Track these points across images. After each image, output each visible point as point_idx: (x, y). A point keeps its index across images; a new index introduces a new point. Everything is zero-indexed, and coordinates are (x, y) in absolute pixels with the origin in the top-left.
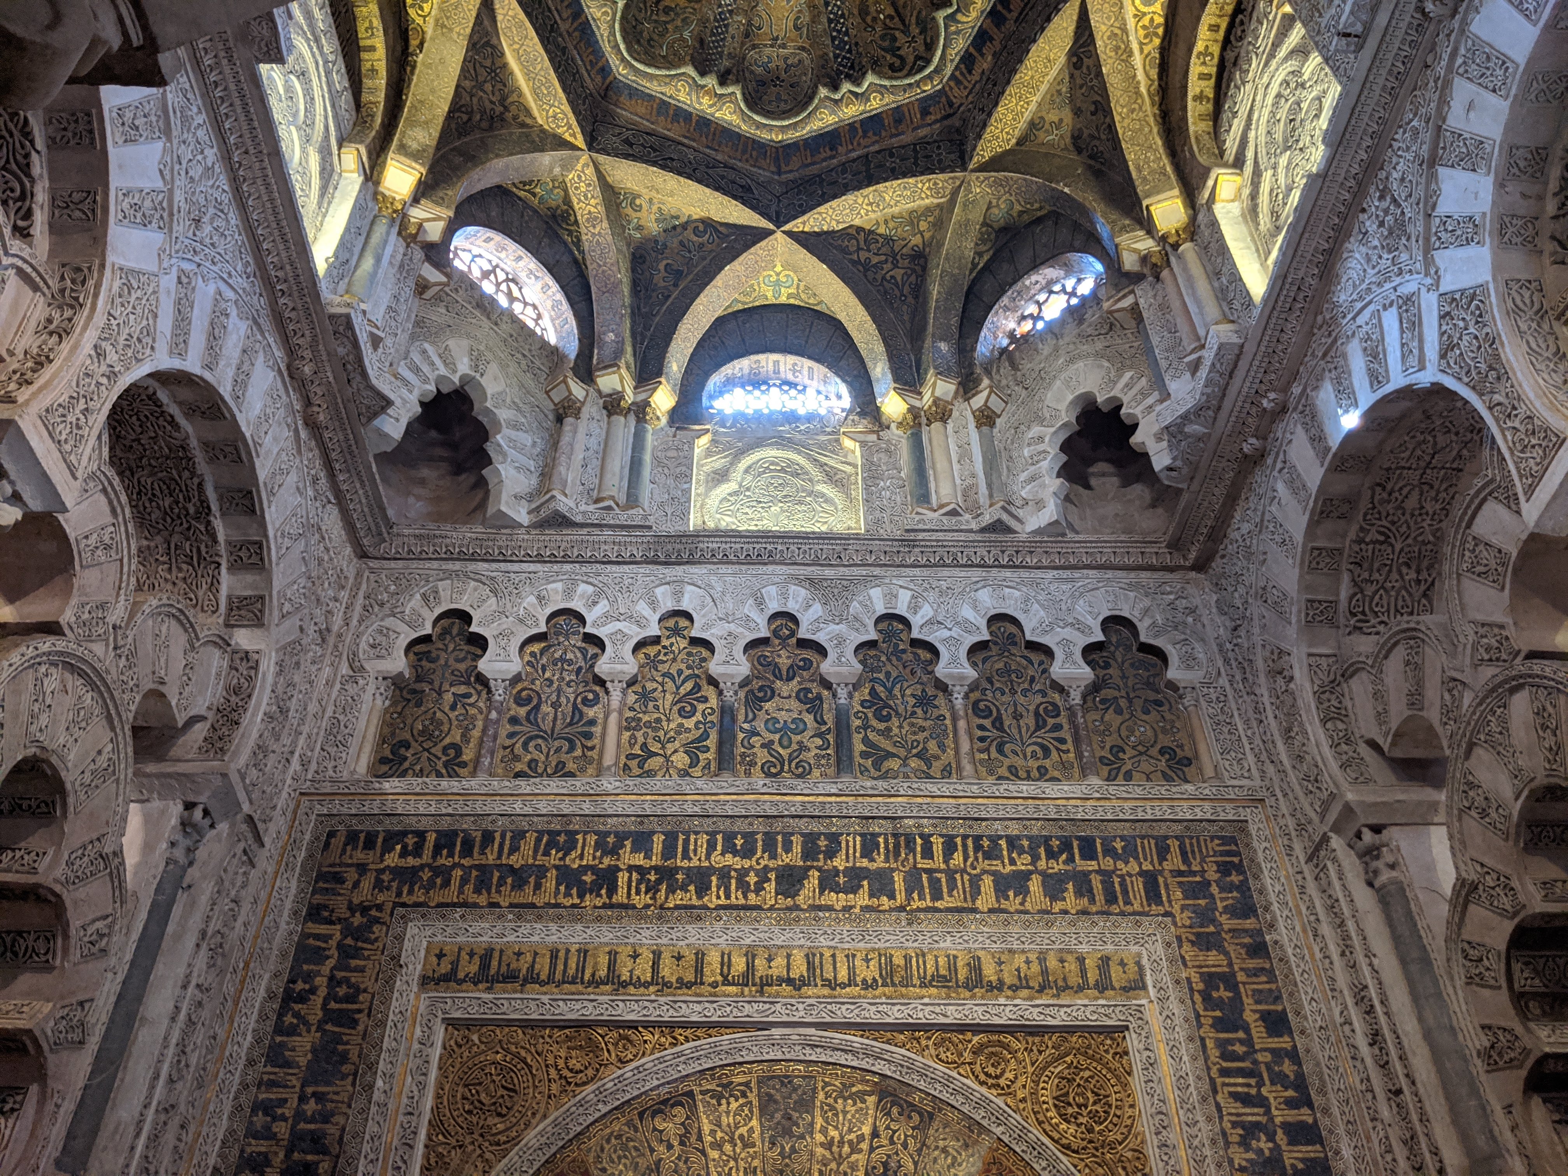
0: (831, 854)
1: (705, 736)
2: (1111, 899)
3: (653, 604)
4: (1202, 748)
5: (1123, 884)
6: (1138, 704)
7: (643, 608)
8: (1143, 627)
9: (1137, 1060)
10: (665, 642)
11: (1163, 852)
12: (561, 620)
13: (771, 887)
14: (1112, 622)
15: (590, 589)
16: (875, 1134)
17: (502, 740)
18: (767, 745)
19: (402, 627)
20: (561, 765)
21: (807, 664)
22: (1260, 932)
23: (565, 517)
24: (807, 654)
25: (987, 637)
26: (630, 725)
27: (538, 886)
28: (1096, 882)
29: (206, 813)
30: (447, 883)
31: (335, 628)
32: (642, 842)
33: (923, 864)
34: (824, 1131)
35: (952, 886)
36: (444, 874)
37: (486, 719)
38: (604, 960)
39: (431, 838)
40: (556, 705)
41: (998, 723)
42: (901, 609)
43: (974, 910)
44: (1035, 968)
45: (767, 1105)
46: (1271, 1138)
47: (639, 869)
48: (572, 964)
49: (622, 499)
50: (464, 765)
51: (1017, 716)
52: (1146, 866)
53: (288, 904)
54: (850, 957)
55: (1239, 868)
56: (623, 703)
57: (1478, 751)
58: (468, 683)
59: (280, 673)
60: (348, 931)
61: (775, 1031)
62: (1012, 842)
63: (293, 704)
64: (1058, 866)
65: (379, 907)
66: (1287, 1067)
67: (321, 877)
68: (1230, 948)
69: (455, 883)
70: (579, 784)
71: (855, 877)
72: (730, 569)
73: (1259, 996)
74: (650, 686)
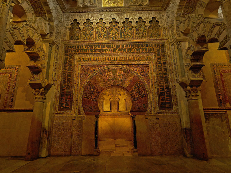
0: (119, 47)
1: (105, 34)
2: (149, 51)
3: (98, 18)
4: (161, 33)
5: (150, 49)
6: (155, 28)
7: (97, 18)
8: (157, 18)
9: (149, 67)
10: (100, 23)
11: (155, 46)
12: (88, 20)
13: (113, 51)
14: (153, 18)
15: (91, 16)
16: (123, 74)
17: (83, 35)
18: (112, 35)
19: (69, 22)
20: (89, 38)
21: (117, 25)
22: (164, 54)
23: (86, 6)
24: (117, 24)
25: (138, 20)
26: (96, 33)
27: (88, 51)
28: (148, 49)
29: (52, 44)
30: (79, 51)
31: (62, 22)
32: (99, 46)
33: (129, 48)
34: (118, 74)
35: (132, 50)
36: (78, 50)
37: (81, 33)
38: (96, 59)
39: (77, 47)
40: (88, 31)
41: (139, 31)
42: (128, 17)
43: (134, 53)
44: (140, 58)
45: (112, 72)
46: (162, 74)
47: (99, 49)
48: (92, 59)
49: (93, 3)
50: (79, 38)
51: (141, 30)
52: (153, 47)
53: (63, 54)
54: (121, 58)
55: (163, 47)
56: (96, 30)
57: (194, 32)
58: (78, 29)
59: (56, 28)
60: (70, 56)
61: (113, 65)
62: (139, 45)
63: (59, 32)
64: (143, 48)
65: (72, 54)
66: (165, 67)
67: (66, 51)
68: (161, 56)
69: (80, 51)
70: (92, 40)
71: (122, 50)
72: (107, 12)
73: (163, 61)
74: (98, 28)
